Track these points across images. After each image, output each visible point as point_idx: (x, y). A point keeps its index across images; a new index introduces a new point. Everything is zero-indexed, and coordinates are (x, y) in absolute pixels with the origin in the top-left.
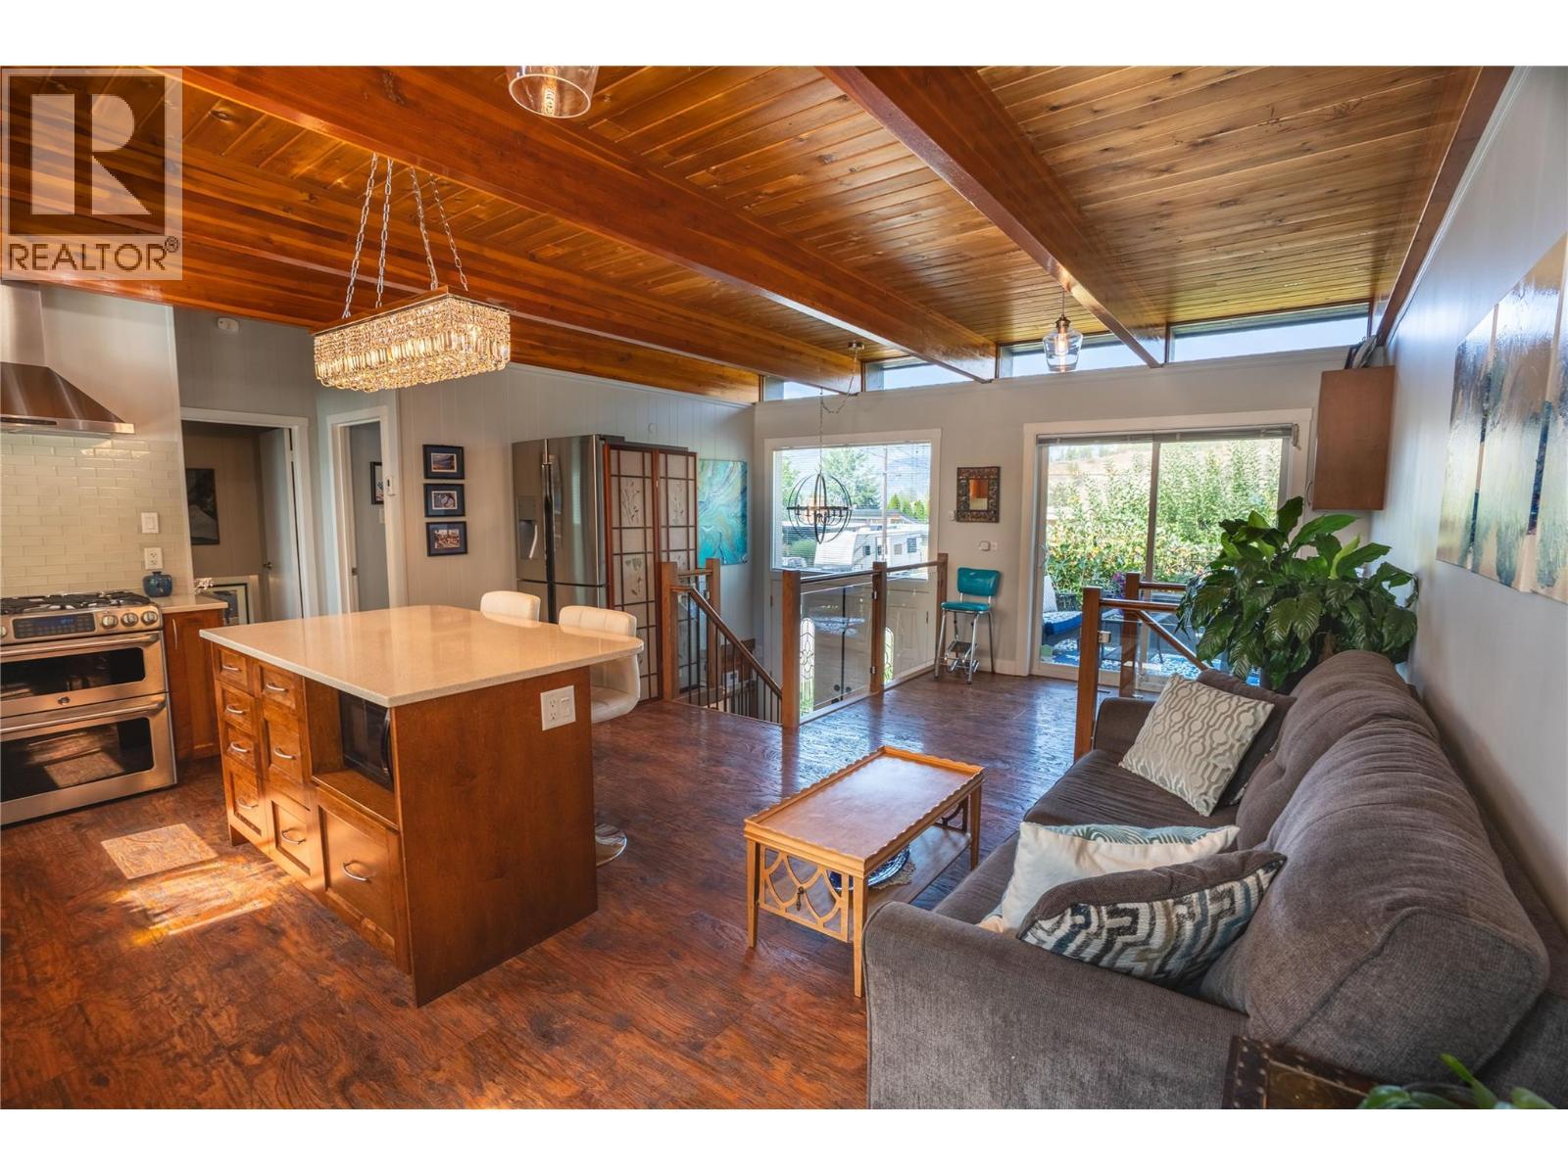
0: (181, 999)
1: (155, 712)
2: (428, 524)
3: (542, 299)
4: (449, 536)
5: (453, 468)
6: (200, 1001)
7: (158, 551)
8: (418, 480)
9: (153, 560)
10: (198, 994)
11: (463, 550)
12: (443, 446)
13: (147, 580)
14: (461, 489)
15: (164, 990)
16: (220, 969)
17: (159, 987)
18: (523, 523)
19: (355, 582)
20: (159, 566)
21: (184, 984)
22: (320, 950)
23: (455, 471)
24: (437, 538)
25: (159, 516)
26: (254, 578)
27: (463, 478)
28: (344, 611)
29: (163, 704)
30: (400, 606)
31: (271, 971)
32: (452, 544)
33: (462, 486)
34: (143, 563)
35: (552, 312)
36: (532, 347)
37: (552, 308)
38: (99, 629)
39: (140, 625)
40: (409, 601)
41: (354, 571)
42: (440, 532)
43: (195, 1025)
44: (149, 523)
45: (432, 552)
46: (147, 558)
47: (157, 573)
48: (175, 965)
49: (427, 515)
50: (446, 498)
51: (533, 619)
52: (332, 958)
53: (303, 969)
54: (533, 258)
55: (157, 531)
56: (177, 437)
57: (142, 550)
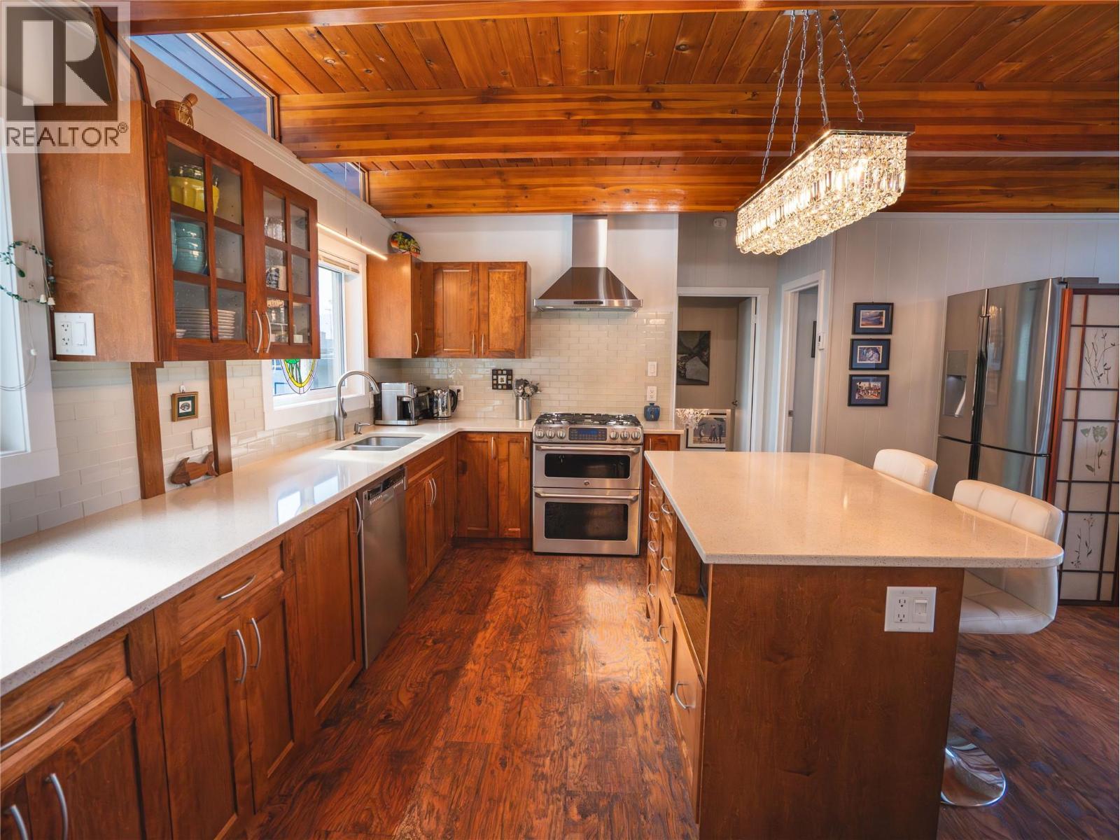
0: (565, 727)
1: (632, 502)
2: (851, 376)
3: (989, 130)
4: (871, 389)
5: (881, 323)
6: (573, 738)
7: (655, 388)
8: (846, 335)
9: (651, 395)
10: (574, 730)
11: (883, 402)
12: (873, 304)
13: (646, 408)
14: (887, 344)
15: (561, 714)
16: (595, 718)
17: (560, 710)
18: (952, 379)
19: (791, 423)
20: (654, 399)
21: (572, 717)
22: (657, 743)
23: (883, 326)
24: (858, 390)
25: (657, 365)
26: (729, 411)
27: (890, 333)
28: (779, 450)
29: (637, 497)
30: (818, 451)
31: (620, 740)
32: (872, 396)
33: (889, 341)
34: (646, 396)
35: (1002, 142)
36: (984, 192)
37: (1001, 138)
38: (608, 440)
39: (630, 440)
40: (824, 449)
41: (790, 413)
42: (862, 384)
43: (561, 756)
44: (652, 368)
45: (852, 403)
46: (649, 394)
47: (652, 404)
48: (575, 698)
49: (851, 368)
50: (871, 352)
51: (925, 488)
52: (661, 756)
53: (639, 753)
54: (980, 87)
55: (655, 375)
56: (674, 308)
57: (646, 388)
